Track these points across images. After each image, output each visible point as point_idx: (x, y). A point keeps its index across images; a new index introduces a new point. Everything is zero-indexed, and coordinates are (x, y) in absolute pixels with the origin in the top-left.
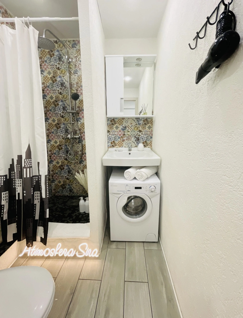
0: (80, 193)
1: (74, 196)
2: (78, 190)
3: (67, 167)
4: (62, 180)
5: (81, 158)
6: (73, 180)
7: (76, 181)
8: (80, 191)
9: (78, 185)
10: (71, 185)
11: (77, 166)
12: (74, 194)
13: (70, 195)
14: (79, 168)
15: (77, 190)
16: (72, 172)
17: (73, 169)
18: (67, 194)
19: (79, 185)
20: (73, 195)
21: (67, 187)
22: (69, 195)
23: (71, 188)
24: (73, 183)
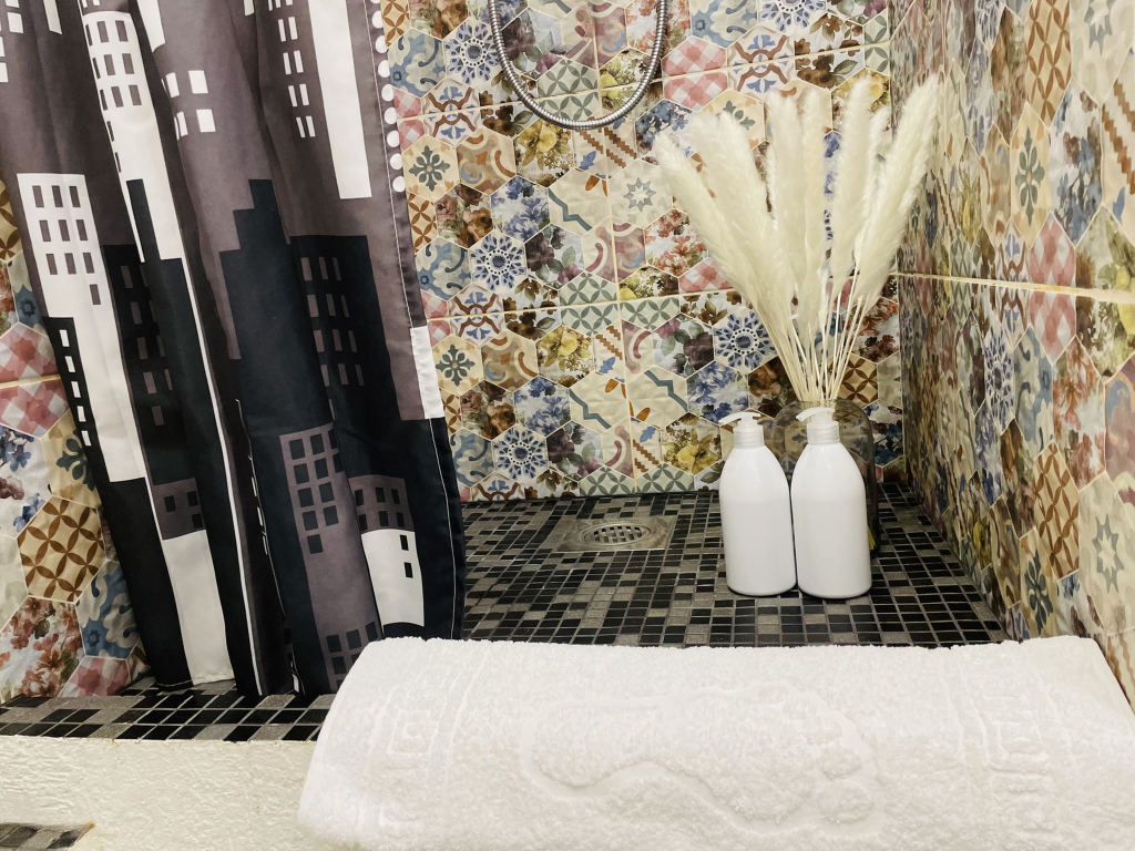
0: (652, 469)
1: (591, 500)
2: (636, 430)
3: (518, 206)
4: (480, 343)
5: (653, 88)
6: (582, 330)
7: (609, 336)
8: (651, 446)
9: (630, 378)
10: (560, 391)
11: (618, 173)
12: (596, 475)
13: (559, 490)
14: (640, 195)
15: (624, 435)
16: (569, 254)
17: (576, 218)
18: (525, 481)
19: (635, 377)
20: (586, 485)
21: (527, 408)
22: (543, 491)
23: (566, 415)
24: (583, 361)
